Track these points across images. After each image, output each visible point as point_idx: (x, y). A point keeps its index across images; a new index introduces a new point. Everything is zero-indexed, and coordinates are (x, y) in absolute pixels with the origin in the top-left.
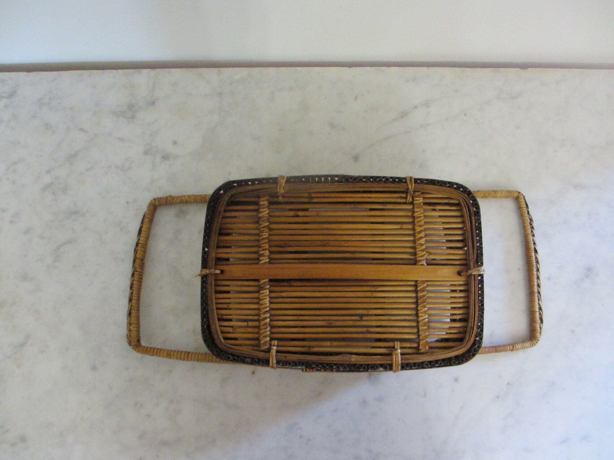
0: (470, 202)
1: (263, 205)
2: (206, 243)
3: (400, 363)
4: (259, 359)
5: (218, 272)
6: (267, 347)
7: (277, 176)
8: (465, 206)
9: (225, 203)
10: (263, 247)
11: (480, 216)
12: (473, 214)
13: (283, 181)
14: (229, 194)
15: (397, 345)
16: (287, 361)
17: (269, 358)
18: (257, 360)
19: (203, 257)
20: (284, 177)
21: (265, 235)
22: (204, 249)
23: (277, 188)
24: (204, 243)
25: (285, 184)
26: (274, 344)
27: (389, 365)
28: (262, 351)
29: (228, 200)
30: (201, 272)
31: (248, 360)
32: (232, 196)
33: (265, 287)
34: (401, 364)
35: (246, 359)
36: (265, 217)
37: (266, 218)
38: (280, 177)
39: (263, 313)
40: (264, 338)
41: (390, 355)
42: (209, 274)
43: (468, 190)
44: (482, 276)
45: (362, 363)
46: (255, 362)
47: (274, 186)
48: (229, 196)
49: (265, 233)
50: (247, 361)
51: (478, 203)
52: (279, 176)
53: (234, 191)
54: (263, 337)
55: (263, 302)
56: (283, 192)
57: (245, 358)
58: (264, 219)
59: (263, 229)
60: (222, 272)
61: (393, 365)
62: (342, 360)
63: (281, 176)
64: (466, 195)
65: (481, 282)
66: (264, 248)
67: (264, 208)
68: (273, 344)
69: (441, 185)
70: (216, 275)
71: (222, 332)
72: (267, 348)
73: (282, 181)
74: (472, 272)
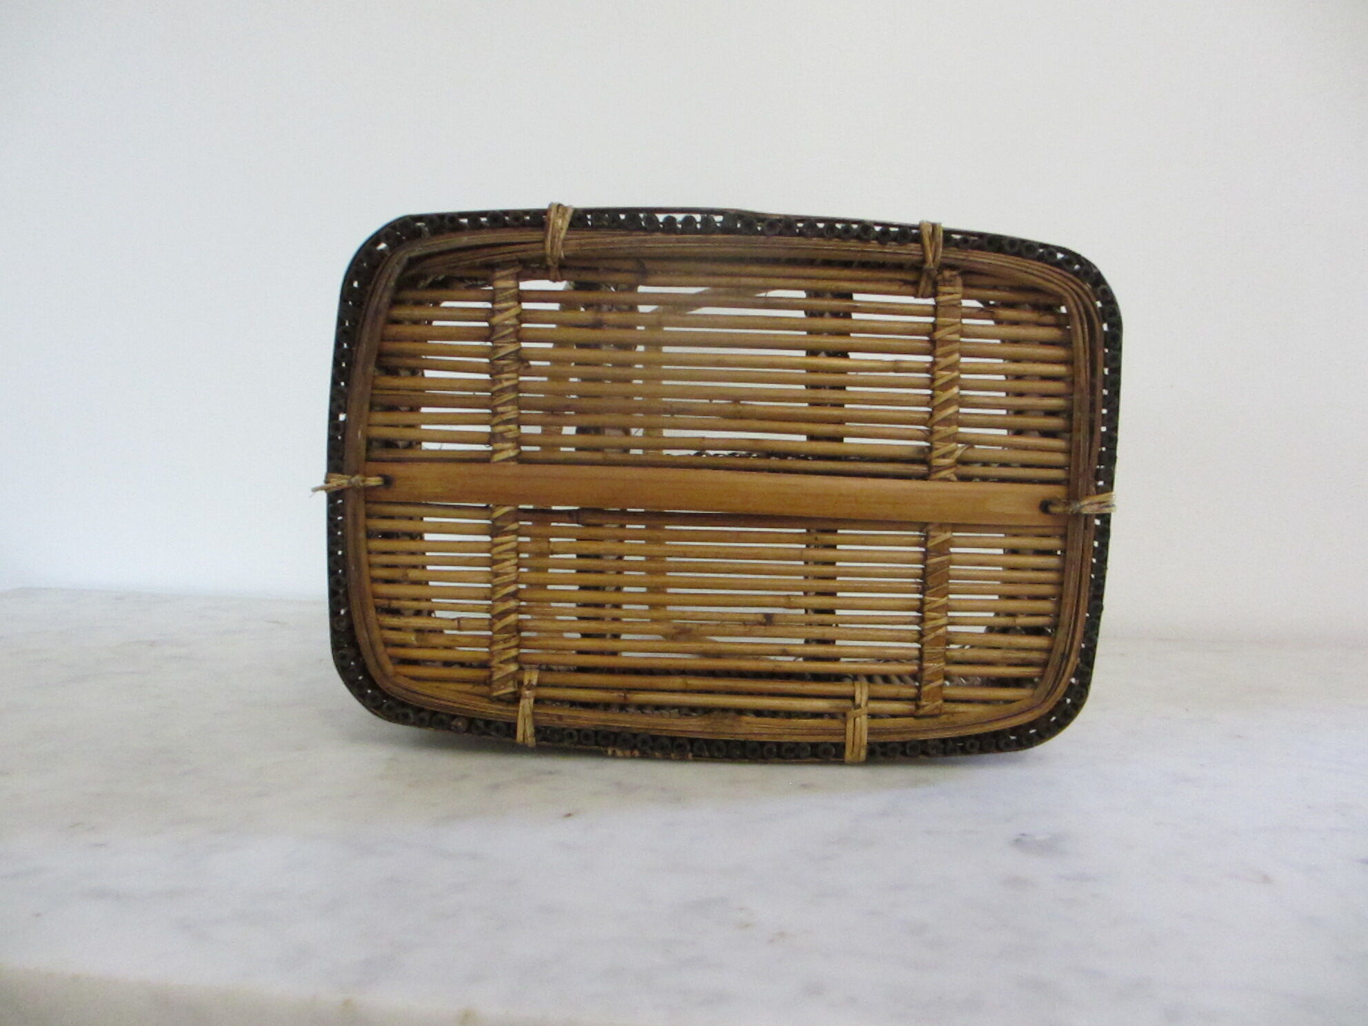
0: (1095, 306)
1: (506, 289)
2: (338, 400)
3: (865, 742)
4: (488, 723)
5: (374, 481)
6: (511, 689)
7: (545, 206)
8: (1081, 319)
9: (392, 284)
10: (502, 413)
11: (1120, 349)
12: (1100, 339)
13: (562, 223)
14: (405, 254)
15: (862, 692)
16: (564, 729)
17: (516, 718)
18: (481, 724)
19: (331, 439)
20: (565, 209)
21: (507, 380)
22: (333, 416)
23: (543, 242)
24: (333, 399)
25: (567, 234)
26: (530, 681)
27: (835, 745)
28: (499, 700)
29: (401, 274)
30: (327, 482)
31: (460, 724)
32: (413, 262)
33: (506, 529)
34: (868, 743)
35: (454, 723)
36: (507, 327)
37: (511, 330)
38: (554, 210)
39: (499, 598)
40: (502, 666)
41: (842, 715)
42: (348, 489)
43: (1095, 271)
44: (1106, 519)
45: (764, 739)
46: (478, 728)
47: (536, 235)
48: (405, 261)
49: (507, 373)
50: (456, 727)
51: (1120, 313)
52: (551, 205)
53: (418, 250)
54: (501, 662)
55: (502, 569)
56: (562, 254)
57: (454, 717)
58: (507, 332)
59: (503, 362)
60: (388, 481)
61: (847, 746)
62: (710, 730)
63: (559, 206)
64: (1088, 287)
65: (1103, 533)
66: (505, 417)
67: (506, 300)
68: (526, 682)
69: (1018, 254)
70: (368, 490)
71: (388, 644)
72: (511, 693)
73: (560, 222)
74: (1082, 507)
